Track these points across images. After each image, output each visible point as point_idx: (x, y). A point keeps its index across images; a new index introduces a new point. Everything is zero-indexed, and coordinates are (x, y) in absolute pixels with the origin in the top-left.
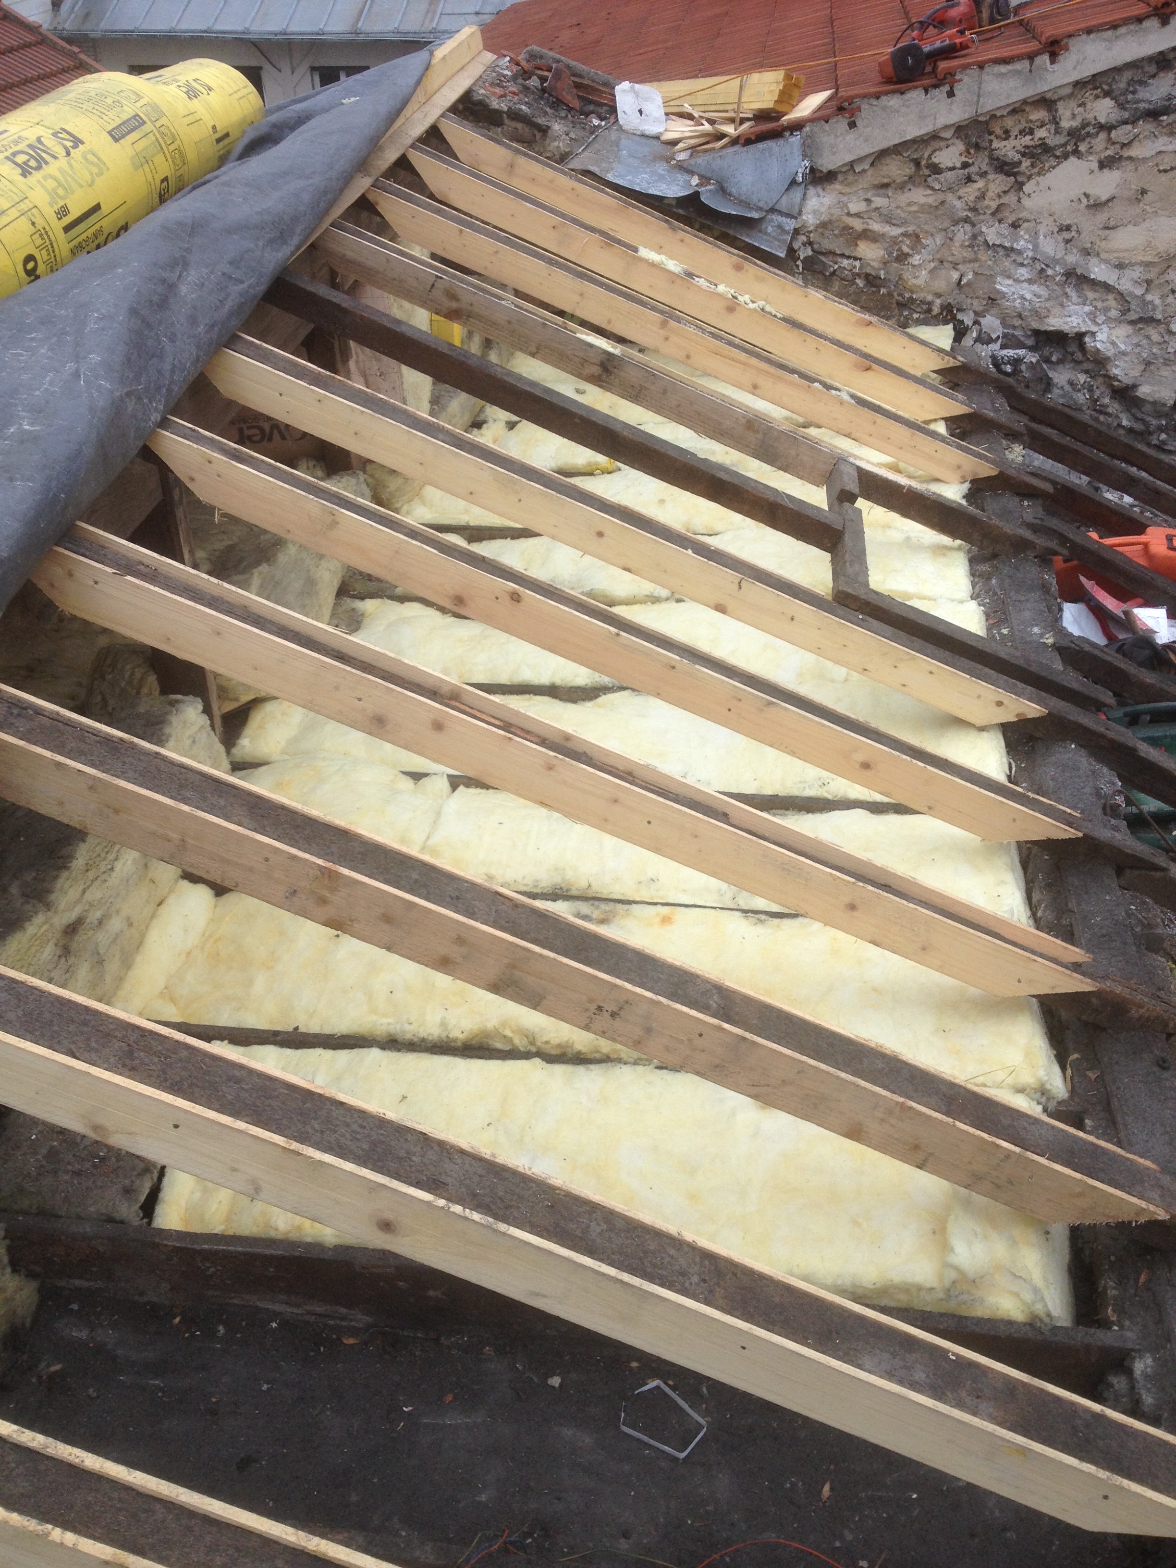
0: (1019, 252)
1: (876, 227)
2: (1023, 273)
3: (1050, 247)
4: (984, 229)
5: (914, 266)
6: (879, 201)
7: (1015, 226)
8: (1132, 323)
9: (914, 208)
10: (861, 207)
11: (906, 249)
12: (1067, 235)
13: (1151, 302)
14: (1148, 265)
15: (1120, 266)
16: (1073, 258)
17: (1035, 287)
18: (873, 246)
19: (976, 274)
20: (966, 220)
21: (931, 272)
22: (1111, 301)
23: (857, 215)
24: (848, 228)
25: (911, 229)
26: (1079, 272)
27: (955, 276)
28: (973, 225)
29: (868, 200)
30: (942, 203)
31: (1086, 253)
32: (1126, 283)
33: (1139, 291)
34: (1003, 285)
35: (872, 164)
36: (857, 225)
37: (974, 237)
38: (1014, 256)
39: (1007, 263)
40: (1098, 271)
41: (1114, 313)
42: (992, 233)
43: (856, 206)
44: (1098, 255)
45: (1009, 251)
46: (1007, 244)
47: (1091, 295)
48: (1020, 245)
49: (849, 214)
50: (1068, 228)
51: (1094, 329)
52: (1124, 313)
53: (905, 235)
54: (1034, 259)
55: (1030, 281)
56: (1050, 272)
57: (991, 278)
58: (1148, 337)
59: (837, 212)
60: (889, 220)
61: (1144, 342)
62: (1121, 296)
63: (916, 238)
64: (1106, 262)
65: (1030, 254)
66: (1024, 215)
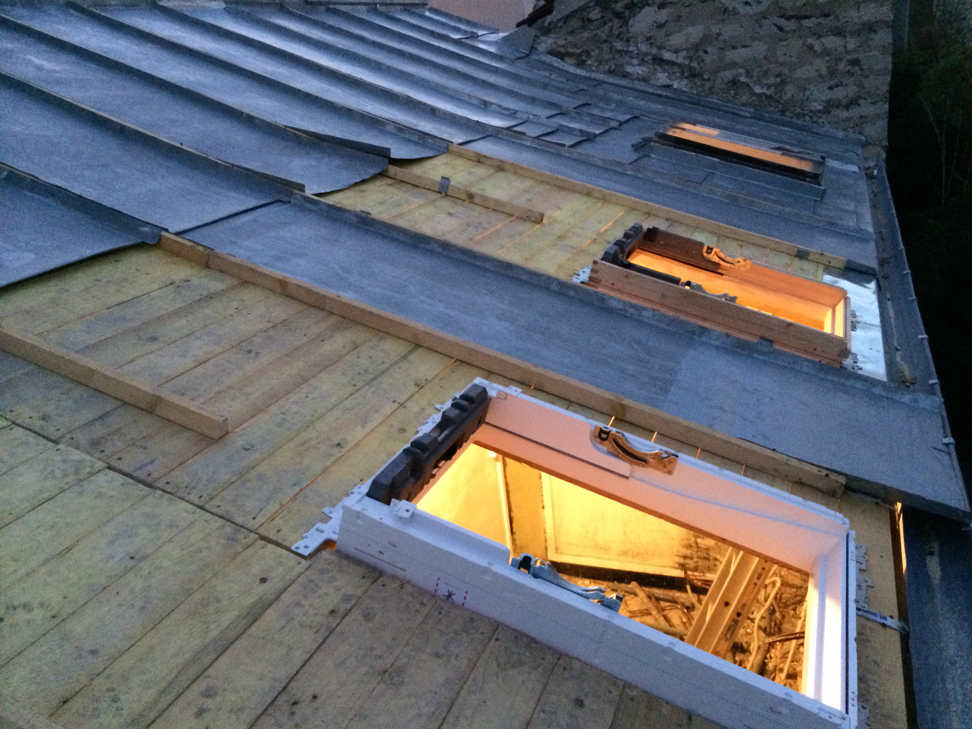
0: (632, 52)
1: (571, 50)
2: (635, 61)
3: (643, 48)
4: (615, 44)
6: (570, 39)
7: (628, 40)
8: (687, 78)
9: (585, 39)
10: (563, 42)
11: (584, 58)
12: (649, 42)
13: (693, 67)
14: (687, 49)
15: (676, 52)
16: (654, 51)
17: (641, 68)
19: (616, 65)
20: (606, 41)
21: (597, 67)
22: (676, 69)
23: (563, 46)
24: (559, 52)
25: (585, 49)
26: (658, 56)
28: (610, 43)
29: (566, 39)
30: (596, 35)
31: (660, 48)
32: (680, 59)
33: (687, 62)
34: (629, 69)
35: (565, 23)
36: (562, 50)
37: (611, 48)
38: (630, 54)
39: (627, 58)
40: (667, 56)
41: (678, 74)
42: (619, 45)
43: (561, 42)
44: (665, 48)
45: (627, 52)
46: (625, 49)
47: (666, 67)
48: (631, 48)
49: (560, 46)
50: (650, 38)
51: (671, 83)
52: (682, 73)
53: (583, 52)
54: (638, 54)
55: (639, 65)
56: (646, 59)
57: (622, 66)
58: (696, 84)
59: (554, 46)
60: (575, 46)
61: (694, 86)
62: (680, 66)
63: (588, 53)
64: (668, 51)
65: (636, 52)
66: (631, 35)
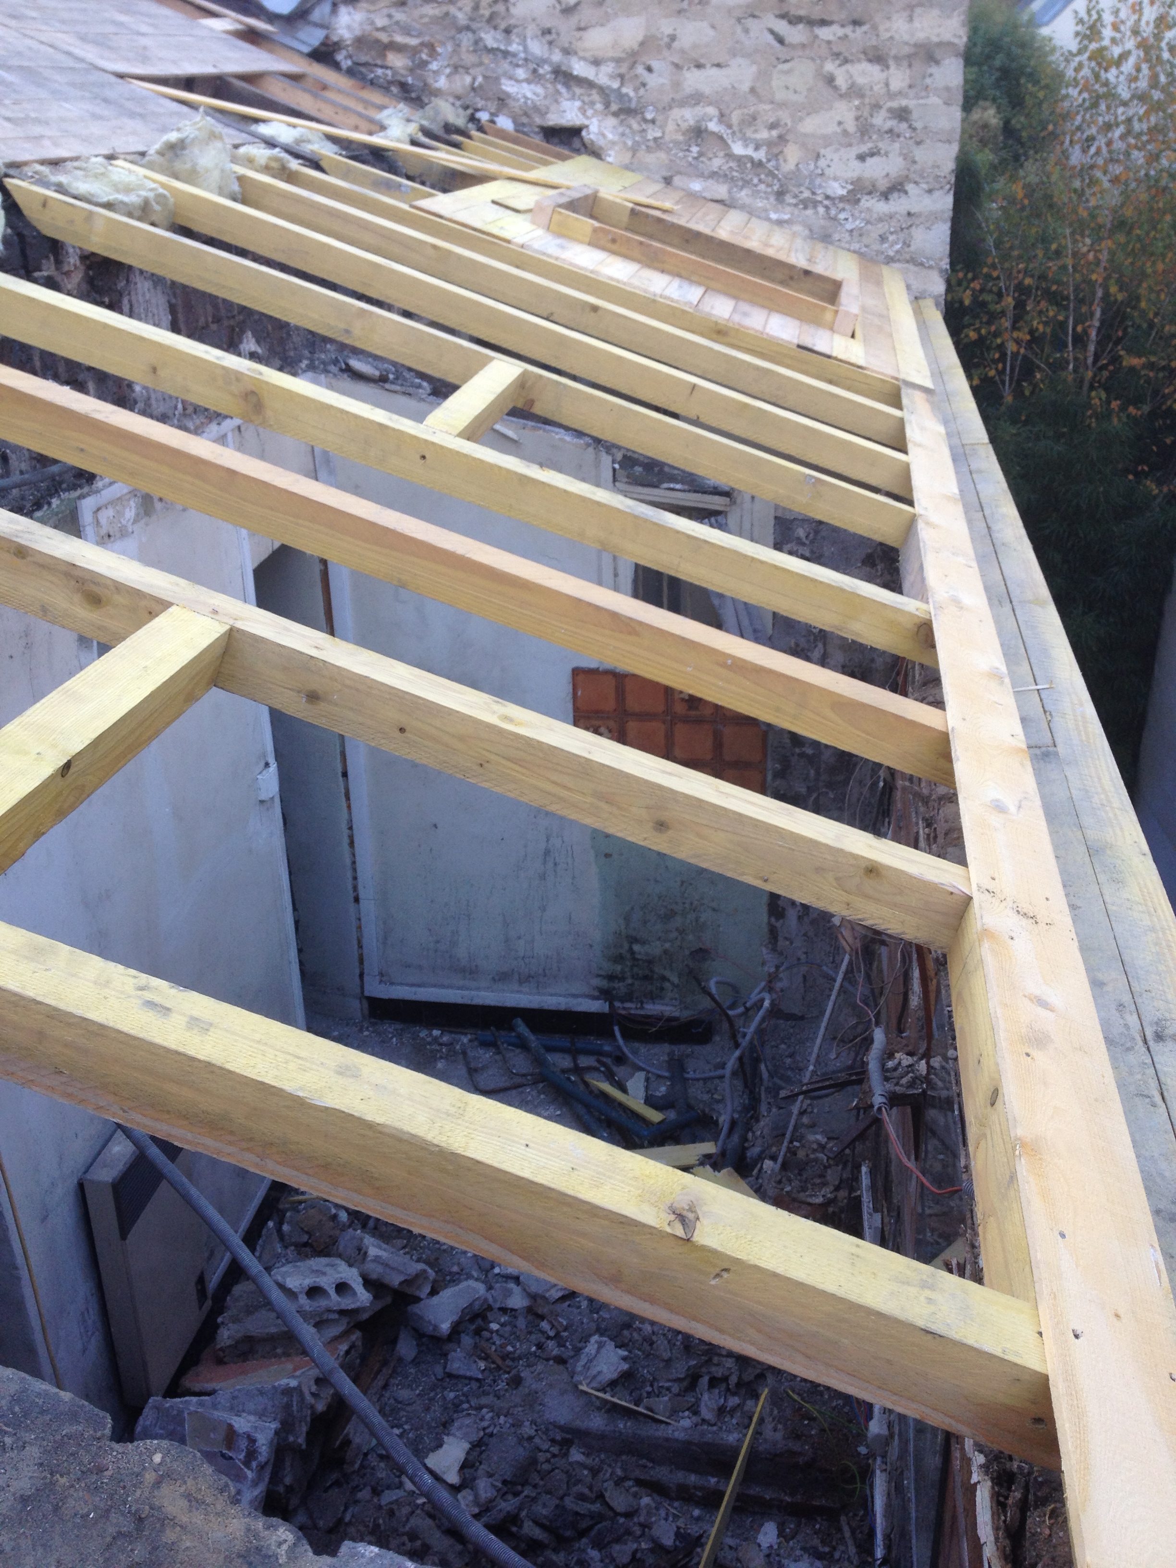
0: (514, 55)
1: (399, 39)
2: (521, 73)
3: (537, 48)
4: (483, 35)
5: (434, 72)
7: (507, 31)
8: (615, 114)
9: (426, 20)
10: (385, 22)
11: (424, 57)
12: (548, 37)
13: (627, 95)
14: (618, 61)
15: (596, 62)
16: (557, 57)
17: (532, 86)
18: (399, 56)
19: (484, 77)
20: (468, 28)
21: (448, 76)
22: (595, 96)
23: (383, 29)
24: (377, 41)
25: (427, 38)
26: (564, 68)
27: (468, 79)
28: (474, 32)
29: (390, 16)
30: (447, 14)
31: (567, 52)
32: (603, 76)
33: (615, 85)
34: (508, 87)
36: (384, 37)
37: (476, 43)
38: (509, 59)
39: (505, 65)
40: (579, 68)
41: (599, 106)
42: (490, 39)
43: (381, 22)
44: (576, 53)
45: (506, 54)
46: (503, 47)
47: (578, 91)
48: (514, 47)
49: (378, 29)
50: (549, 31)
51: (586, 122)
52: (607, 105)
53: (422, 44)
54: (526, 60)
55: (528, 81)
56: (541, 71)
57: (497, 80)
58: (630, 127)
59: (368, 28)
60: (407, 31)
61: (627, 131)
62: (601, 90)
63: (431, 47)
64: (584, 59)
65: (522, 55)
66: (512, 21)
